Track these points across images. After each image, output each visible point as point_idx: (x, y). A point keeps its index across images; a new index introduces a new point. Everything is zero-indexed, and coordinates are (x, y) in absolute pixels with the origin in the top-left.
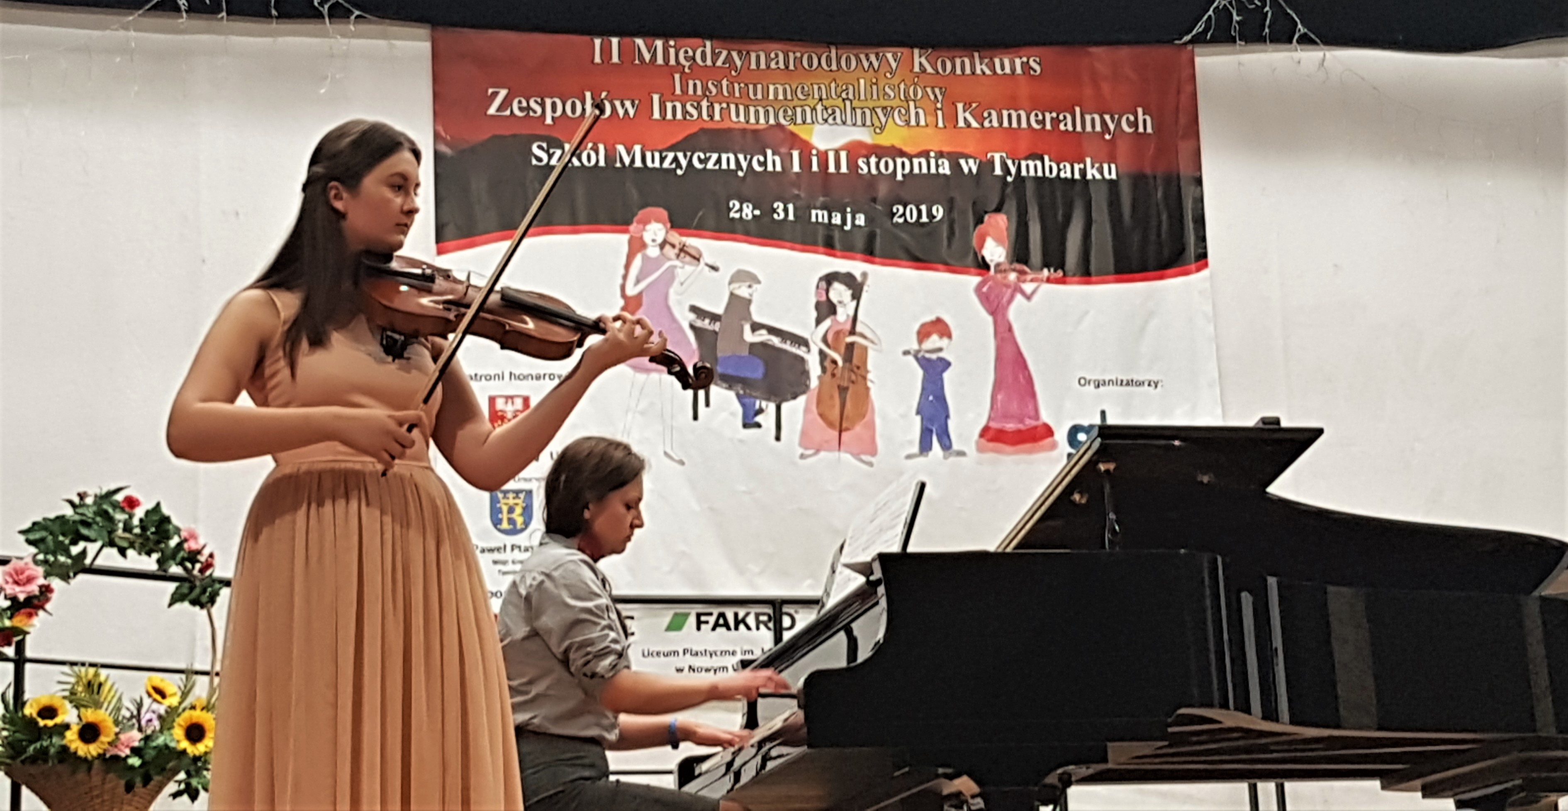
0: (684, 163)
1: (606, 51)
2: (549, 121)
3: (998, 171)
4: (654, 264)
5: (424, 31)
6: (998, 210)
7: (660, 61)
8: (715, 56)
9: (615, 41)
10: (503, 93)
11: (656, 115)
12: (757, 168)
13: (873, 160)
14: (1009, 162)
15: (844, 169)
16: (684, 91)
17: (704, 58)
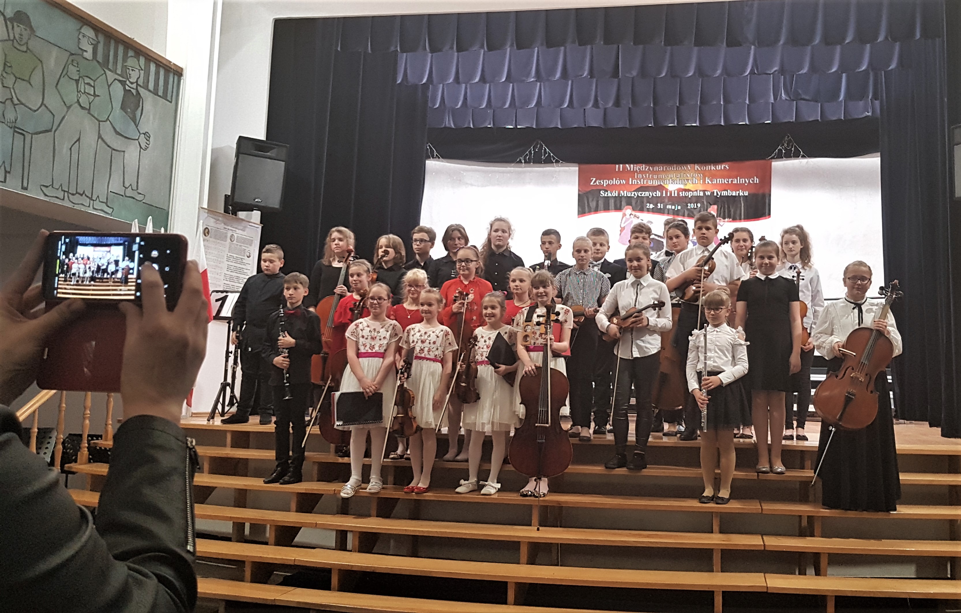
0: (636, 195)
1: (619, 168)
2: (605, 185)
3: (715, 194)
4: (627, 220)
5: (577, 165)
6: (714, 204)
7: (632, 170)
8: (645, 168)
9: (621, 165)
10: (594, 179)
11: (630, 183)
12: (654, 195)
13: (684, 192)
14: (718, 192)
15: (676, 195)
16: (637, 177)
17: (642, 168)
